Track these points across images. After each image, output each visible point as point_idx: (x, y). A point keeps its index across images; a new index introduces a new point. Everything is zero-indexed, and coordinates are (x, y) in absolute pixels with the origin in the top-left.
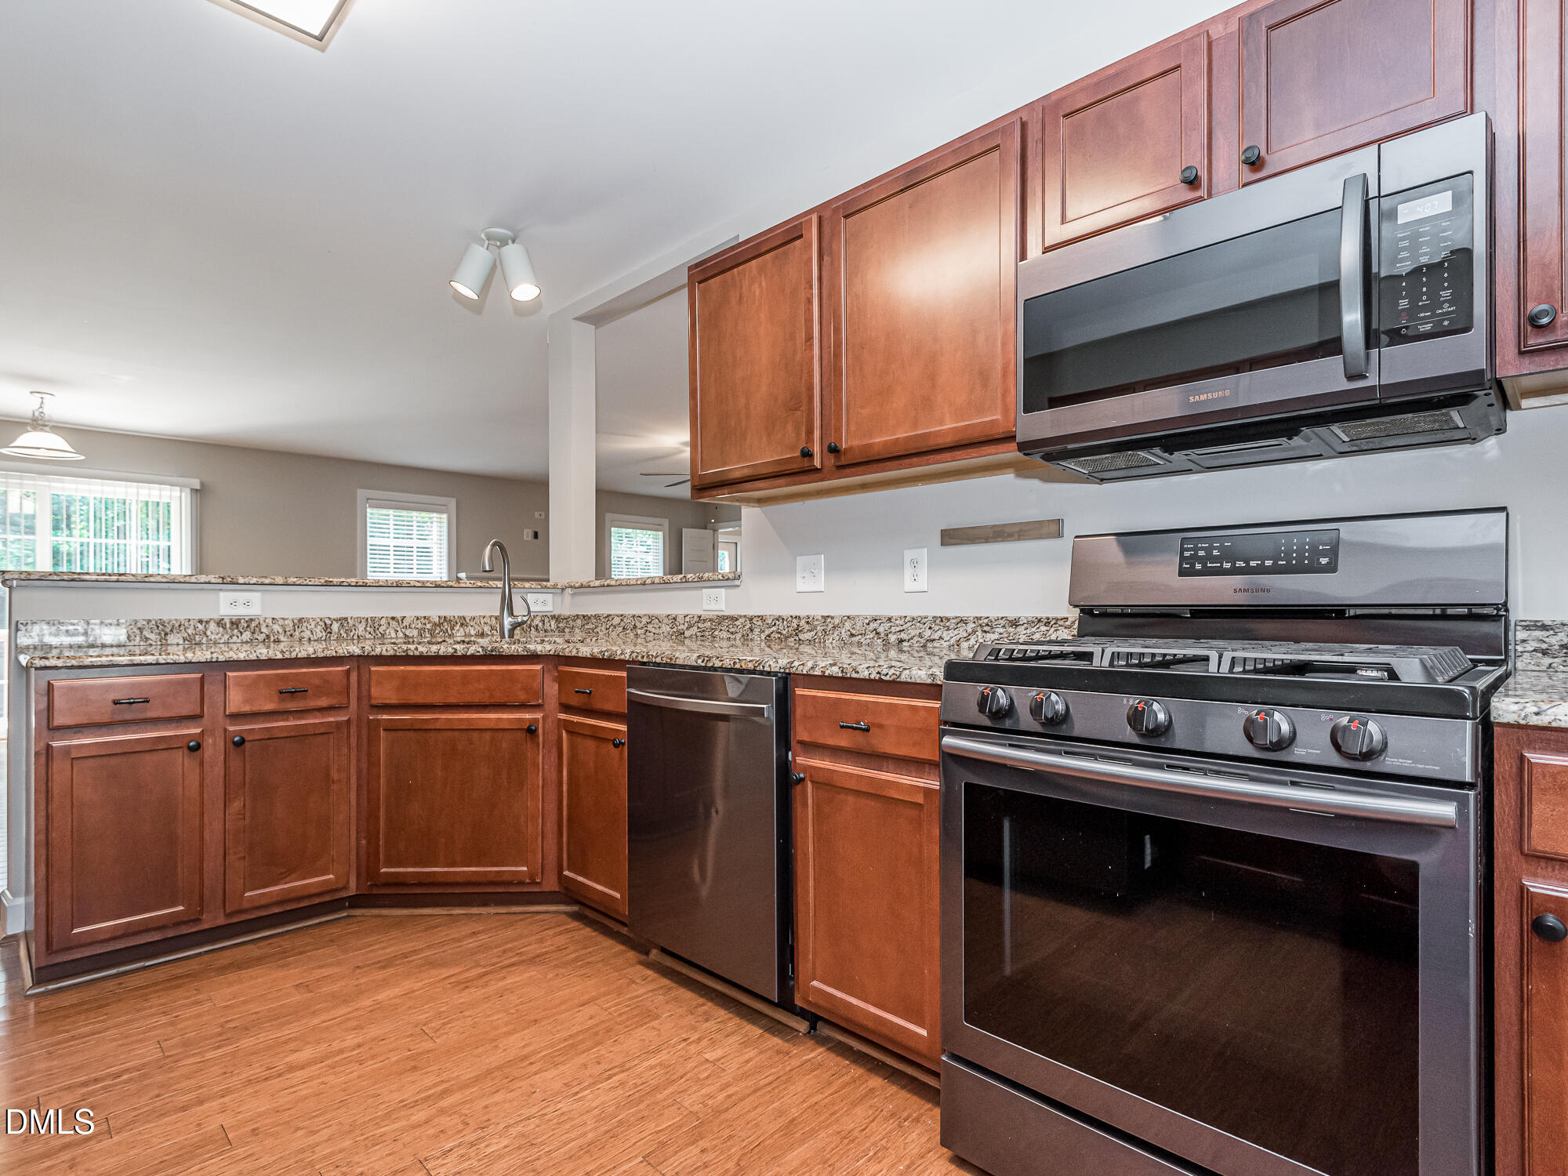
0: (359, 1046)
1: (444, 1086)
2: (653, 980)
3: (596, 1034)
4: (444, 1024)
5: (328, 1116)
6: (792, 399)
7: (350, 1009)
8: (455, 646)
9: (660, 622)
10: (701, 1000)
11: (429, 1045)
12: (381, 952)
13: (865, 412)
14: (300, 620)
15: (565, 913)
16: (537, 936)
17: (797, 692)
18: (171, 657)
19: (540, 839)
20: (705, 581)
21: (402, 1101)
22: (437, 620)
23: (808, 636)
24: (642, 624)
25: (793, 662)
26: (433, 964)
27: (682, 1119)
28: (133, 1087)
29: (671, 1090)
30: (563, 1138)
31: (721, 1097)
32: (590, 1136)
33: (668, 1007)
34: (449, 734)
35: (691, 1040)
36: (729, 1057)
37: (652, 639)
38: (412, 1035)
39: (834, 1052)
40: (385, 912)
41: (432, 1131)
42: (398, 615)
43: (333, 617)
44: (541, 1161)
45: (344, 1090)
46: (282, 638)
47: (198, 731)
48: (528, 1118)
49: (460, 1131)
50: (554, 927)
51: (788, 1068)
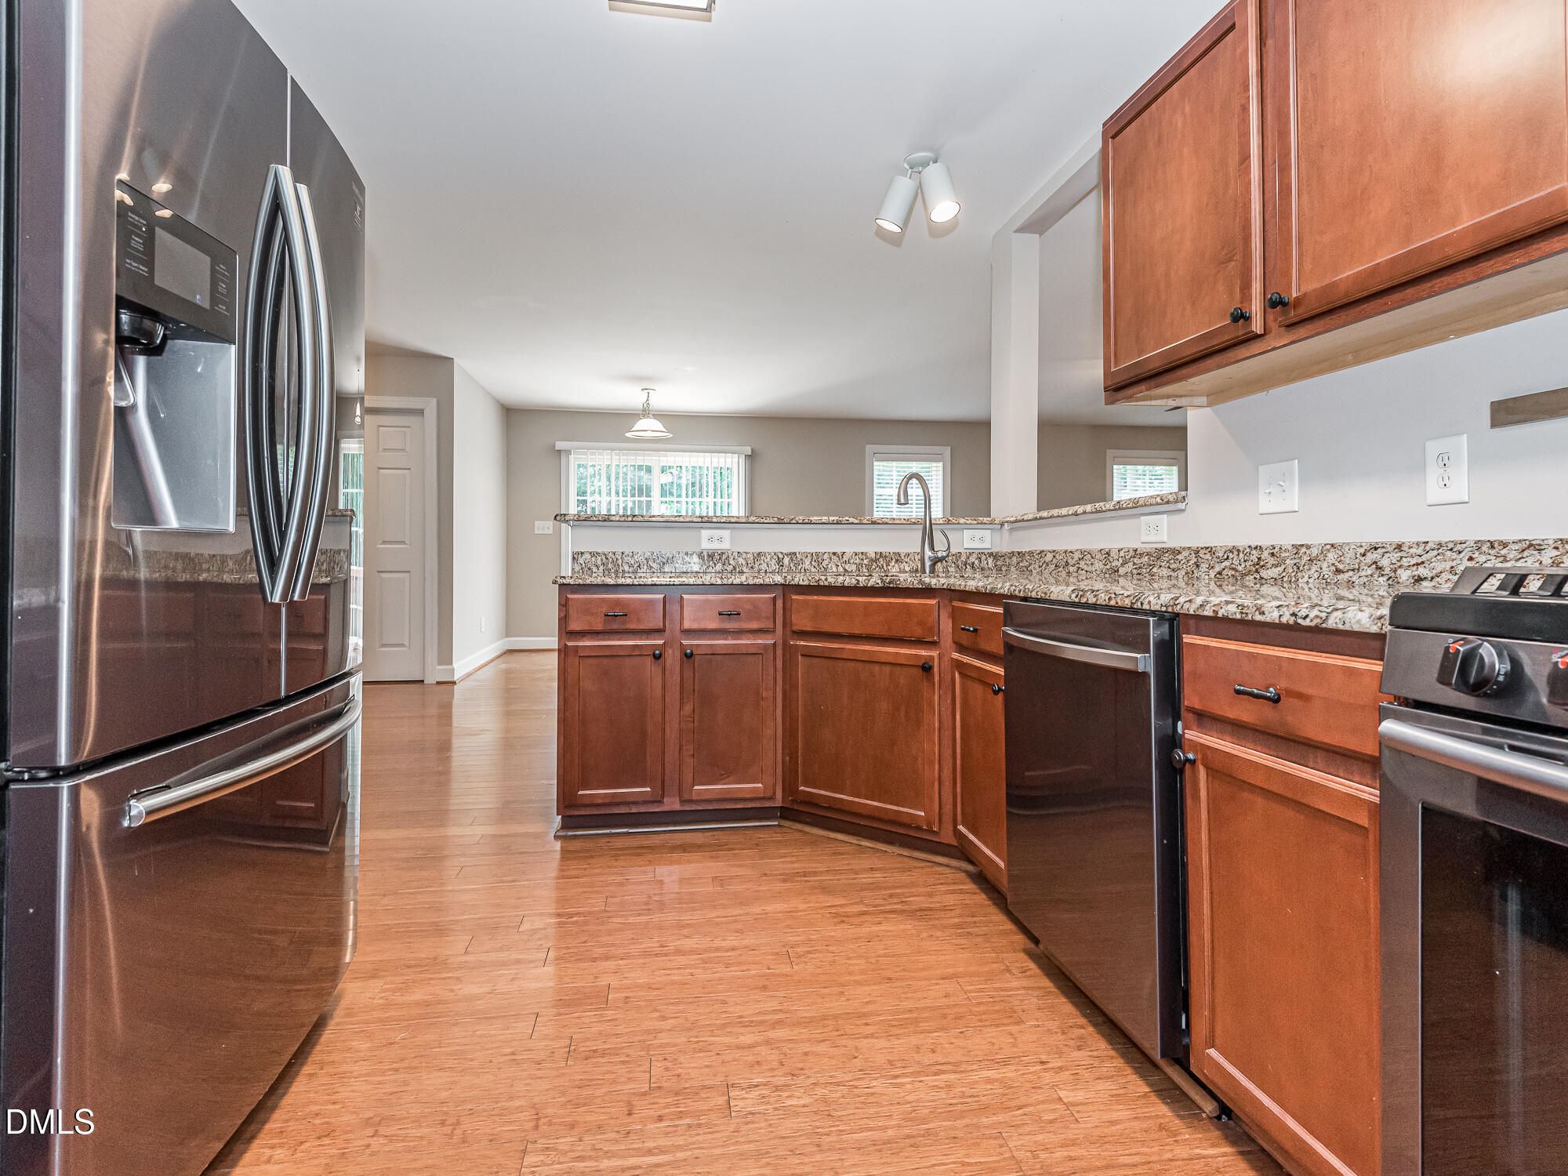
0: (733, 949)
1: (781, 1016)
2: (1031, 976)
3: (944, 1016)
4: (809, 952)
5: (681, 1007)
6: (1223, 247)
7: (742, 912)
8: (858, 578)
9: (1092, 558)
10: (1082, 1021)
11: (786, 969)
12: (790, 866)
13: (1327, 238)
14: (759, 554)
15: (966, 872)
16: (928, 889)
17: (1184, 640)
18: (642, 579)
19: (936, 784)
20: (1142, 506)
21: (741, 1017)
22: (873, 556)
23: (1273, 572)
24: (1074, 560)
25: (1177, 598)
26: (825, 890)
27: (999, 1161)
28: (575, 929)
29: (1000, 1118)
30: (862, 1122)
31: (1060, 1154)
32: (890, 1132)
33: (1039, 1014)
34: (852, 664)
35: (1050, 1066)
36: (1091, 1108)
37: (1084, 578)
38: (777, 954)
39: (1249, 1161)
40: (807, 829)
41: (751, 1058)
42: (839, 551)
43: (784, 552)
44: (830, 1139)
45: (703, 988)
46: (745, 570)
47: (661, 642)
48: (838, 1084)
49: (773, 1070)
50: (950, 884)
51: (1169, 1155)
